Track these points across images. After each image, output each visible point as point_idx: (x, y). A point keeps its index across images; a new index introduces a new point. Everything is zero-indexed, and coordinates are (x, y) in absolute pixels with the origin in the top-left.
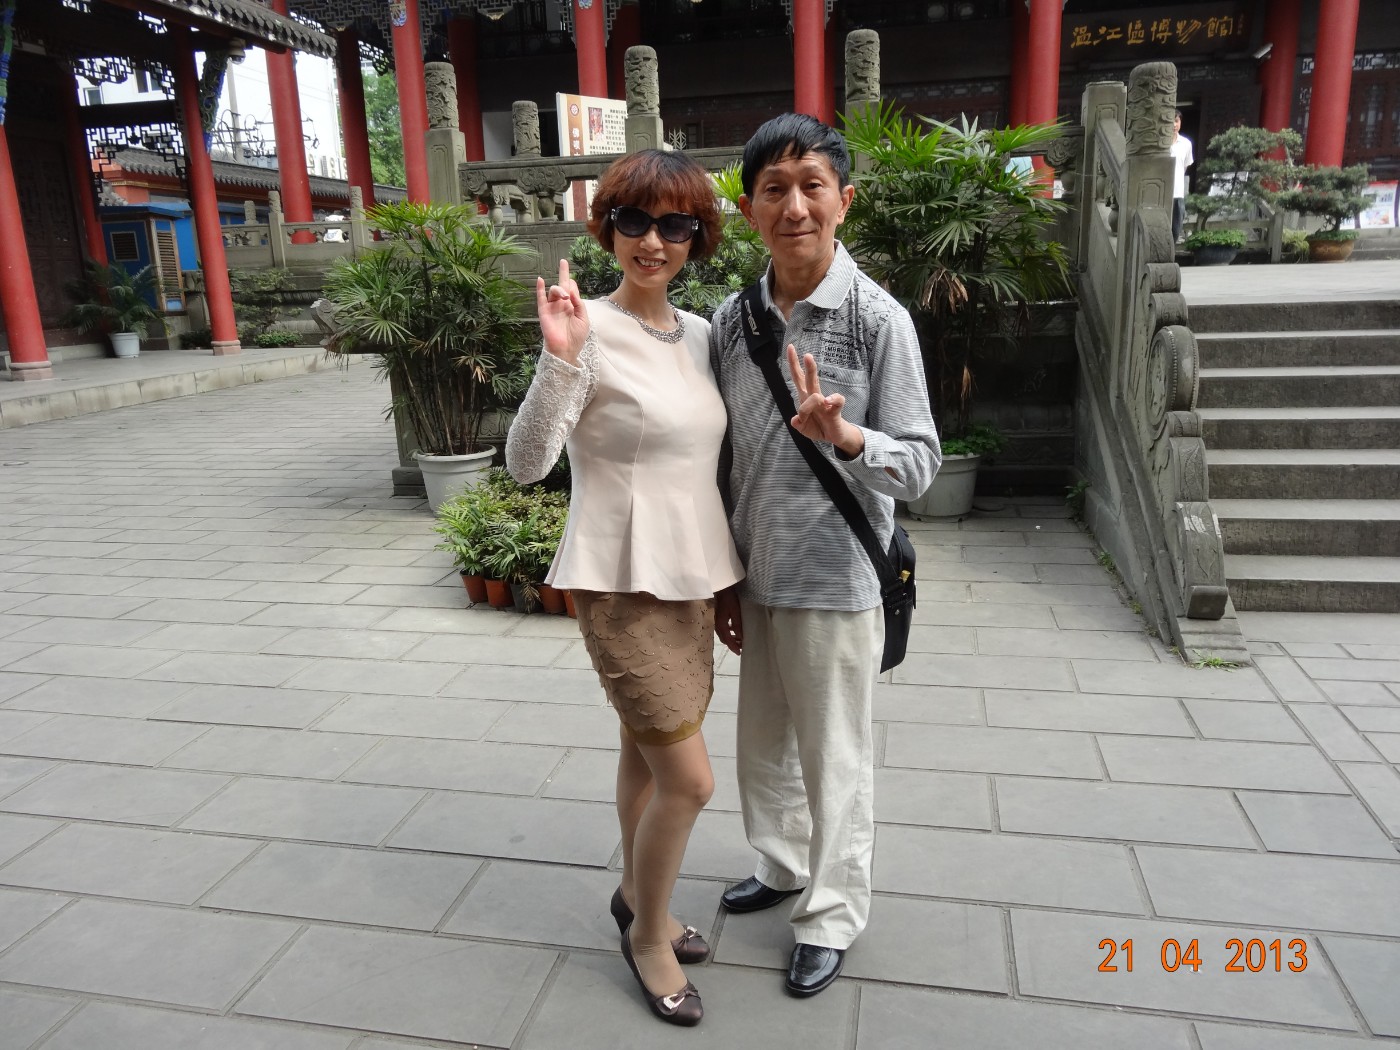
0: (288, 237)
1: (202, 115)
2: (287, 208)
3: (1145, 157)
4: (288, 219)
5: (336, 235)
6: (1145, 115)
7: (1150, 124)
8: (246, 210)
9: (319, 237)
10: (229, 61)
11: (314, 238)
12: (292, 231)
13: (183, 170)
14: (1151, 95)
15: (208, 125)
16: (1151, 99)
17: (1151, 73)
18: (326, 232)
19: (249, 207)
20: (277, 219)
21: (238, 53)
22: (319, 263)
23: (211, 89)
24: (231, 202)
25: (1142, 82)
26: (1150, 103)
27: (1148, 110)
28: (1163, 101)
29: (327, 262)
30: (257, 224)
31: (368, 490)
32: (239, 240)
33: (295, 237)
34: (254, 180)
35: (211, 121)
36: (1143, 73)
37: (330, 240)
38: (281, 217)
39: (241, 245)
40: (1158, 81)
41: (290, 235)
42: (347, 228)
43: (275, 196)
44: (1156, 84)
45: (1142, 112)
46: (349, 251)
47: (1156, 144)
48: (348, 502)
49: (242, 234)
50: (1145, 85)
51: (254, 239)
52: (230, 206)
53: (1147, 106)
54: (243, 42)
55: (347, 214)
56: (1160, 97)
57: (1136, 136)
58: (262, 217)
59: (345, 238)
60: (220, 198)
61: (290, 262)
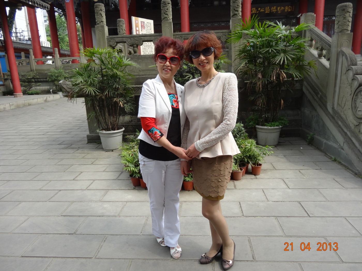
0: (35, 63)
1: (9, 26)
2: (35, 54)
3: (343, 33)
4: (35, 57)
5: (50, 62)
6: (343, 19)
7: (345, 22)
8: (22, 55)
9: (45, 63)
10: (17, 10)
11: (43, 63)
12: (37, 61)
13: (3, 43)
14: (346, 13)
15: (11, 29)
16: (346, 14)
17: (346, 6)
18: (47, 61)
19: (23, 54)
20: (32, 58)
21: (20, 8)
22: (45, 70)
23: (11, 18)
24: (17, 53)
25: (343, 9)
26: (345, 15)
27: (345, 18)
28: (349, 15)
29: (48, 70)
30: (25, 59)
31: (78, 141)
32: (20, 64)
33: (38, 63)
34: (23, 47)
35: (12, 28)
36: (343, 6)
37: (48, 64)
38: (33, 57)
39: (21, 65)
40: (348, 9)
41: (36, 62)
42: (54, 60)
43: (31, 51)
44: (347, 9)
45: (342, 18)
46: (54, 66)
47: (347, 29)
48: (72, 146)
49: (21, 62)
50: (344, 10)
51: (24, 63)
52: (17, 54)
53: (344, 17)
54: (21, 4)
55: (53, 56)
56: (348, 14)
57: (340, 27)
58: (27, 56)
59: (53, 63)
60: (15, 52)
61: (36, 70)
